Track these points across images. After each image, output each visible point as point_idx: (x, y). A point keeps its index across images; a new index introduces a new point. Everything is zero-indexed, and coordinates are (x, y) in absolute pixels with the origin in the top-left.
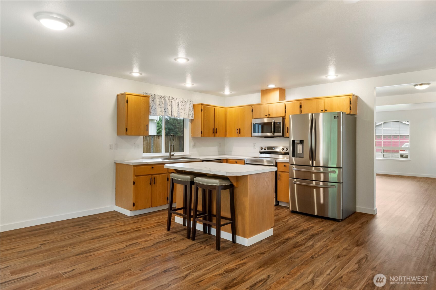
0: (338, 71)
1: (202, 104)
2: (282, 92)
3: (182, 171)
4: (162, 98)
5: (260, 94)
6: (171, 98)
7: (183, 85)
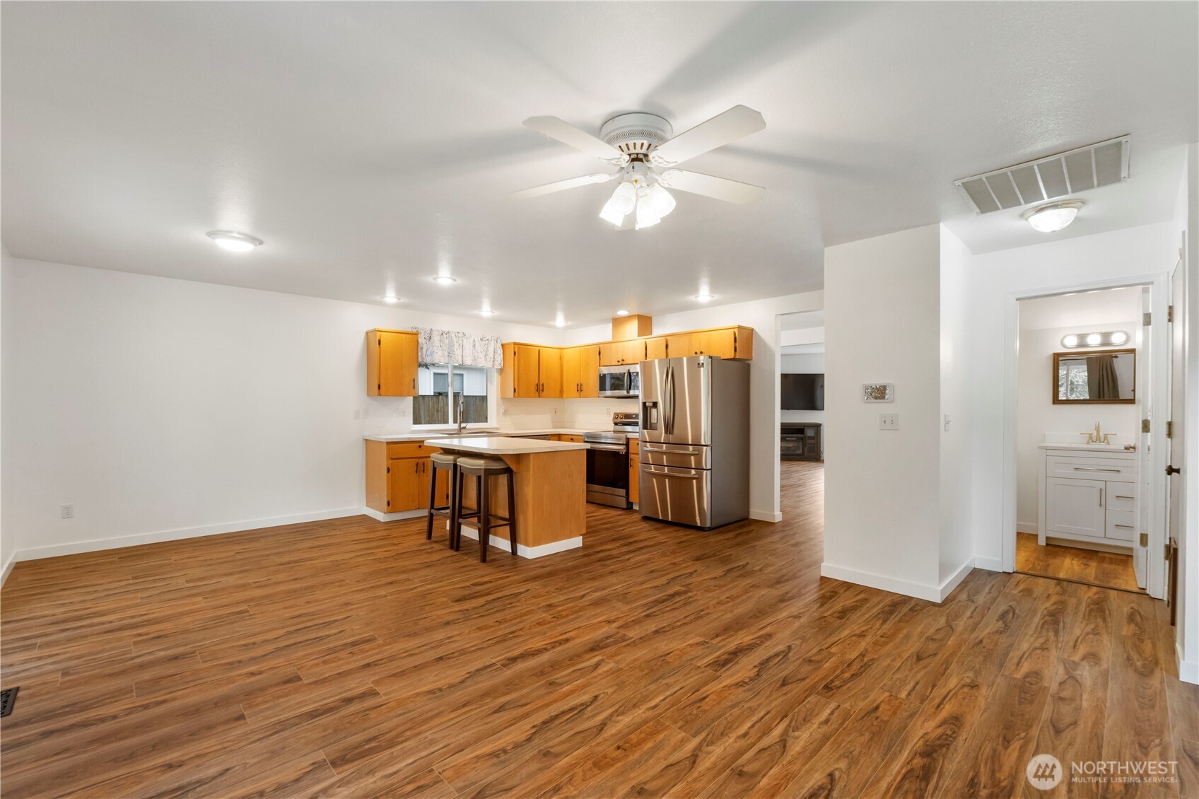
0: (714, 287)
1: (515, 344)
2: (645, 323)
3: (455, 450)
4: (445, 335)
5: (610, 325)
6: (460, 335)
7: (477, 312)
